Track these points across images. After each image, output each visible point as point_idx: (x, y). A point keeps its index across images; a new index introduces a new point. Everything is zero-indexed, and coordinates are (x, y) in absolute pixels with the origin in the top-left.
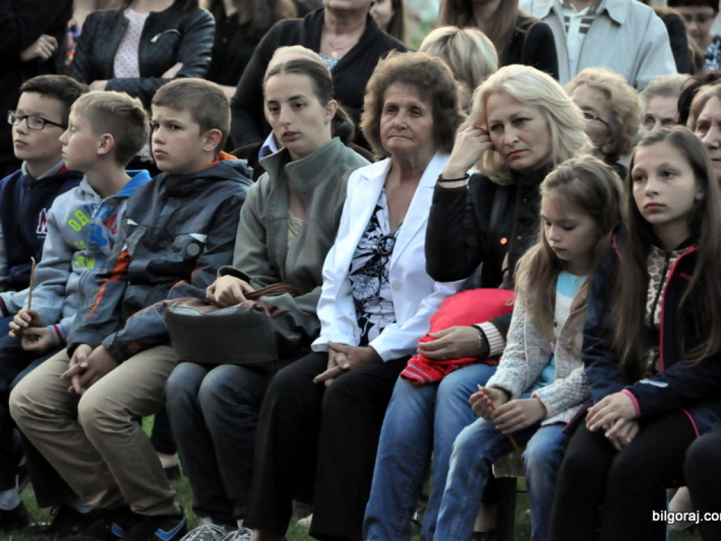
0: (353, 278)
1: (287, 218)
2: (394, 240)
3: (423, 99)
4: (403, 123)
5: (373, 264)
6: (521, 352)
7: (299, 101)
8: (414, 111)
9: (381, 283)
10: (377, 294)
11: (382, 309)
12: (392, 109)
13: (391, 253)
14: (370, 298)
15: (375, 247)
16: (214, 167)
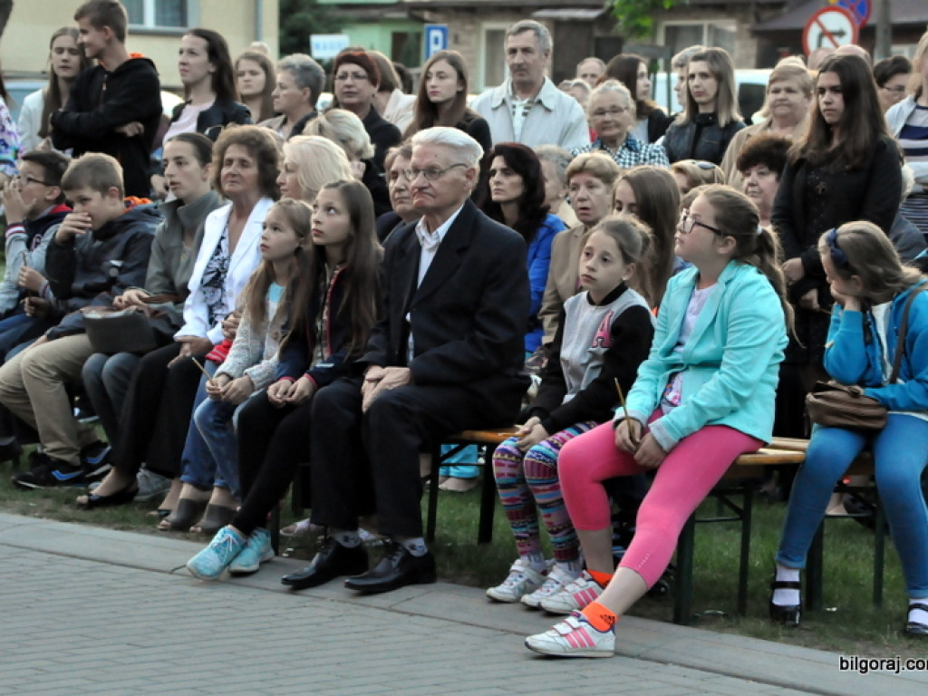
0: (205, 289)
1: (181, 247)
2: (229, 262)
3: (251, 155)
4: (235, 171)
5: (216, 279)
6: (244, 344)
7: (181, 160)
8: (243, 163)
9: (222, 292)
10: (220, 300)
12: (228, 162)
13: (226, 271)
14: (216, 303)
15: (217, 266)
16: (128, 213)
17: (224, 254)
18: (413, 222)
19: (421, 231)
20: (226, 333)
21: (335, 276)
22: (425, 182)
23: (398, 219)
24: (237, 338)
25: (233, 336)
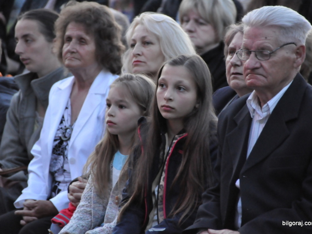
2: (72, 129)
3: (87, 33)
4: (74, 49)
5: (60, 147)
7: (28, 38)
8: (81, 41)
9: (64, 159)
10: (62, 167)
11: (65, 178)
12: (68, 39)
13: (69, 139)
14: (58, 170)
15: (60, 135)
17: (67, 124)
18: (244, 96)
19: (252, 104)
20: (71, 197)
21: (173, 145)
22: (257, 62)
23: (233, 94)
24: (81, 203)
25: (78, 199)
